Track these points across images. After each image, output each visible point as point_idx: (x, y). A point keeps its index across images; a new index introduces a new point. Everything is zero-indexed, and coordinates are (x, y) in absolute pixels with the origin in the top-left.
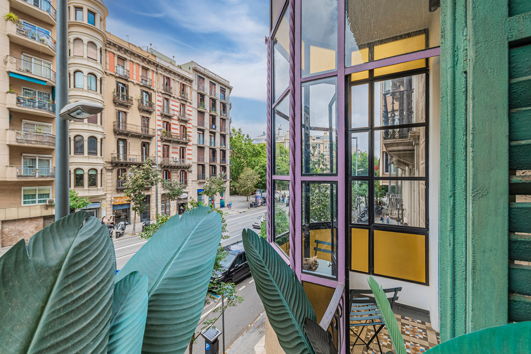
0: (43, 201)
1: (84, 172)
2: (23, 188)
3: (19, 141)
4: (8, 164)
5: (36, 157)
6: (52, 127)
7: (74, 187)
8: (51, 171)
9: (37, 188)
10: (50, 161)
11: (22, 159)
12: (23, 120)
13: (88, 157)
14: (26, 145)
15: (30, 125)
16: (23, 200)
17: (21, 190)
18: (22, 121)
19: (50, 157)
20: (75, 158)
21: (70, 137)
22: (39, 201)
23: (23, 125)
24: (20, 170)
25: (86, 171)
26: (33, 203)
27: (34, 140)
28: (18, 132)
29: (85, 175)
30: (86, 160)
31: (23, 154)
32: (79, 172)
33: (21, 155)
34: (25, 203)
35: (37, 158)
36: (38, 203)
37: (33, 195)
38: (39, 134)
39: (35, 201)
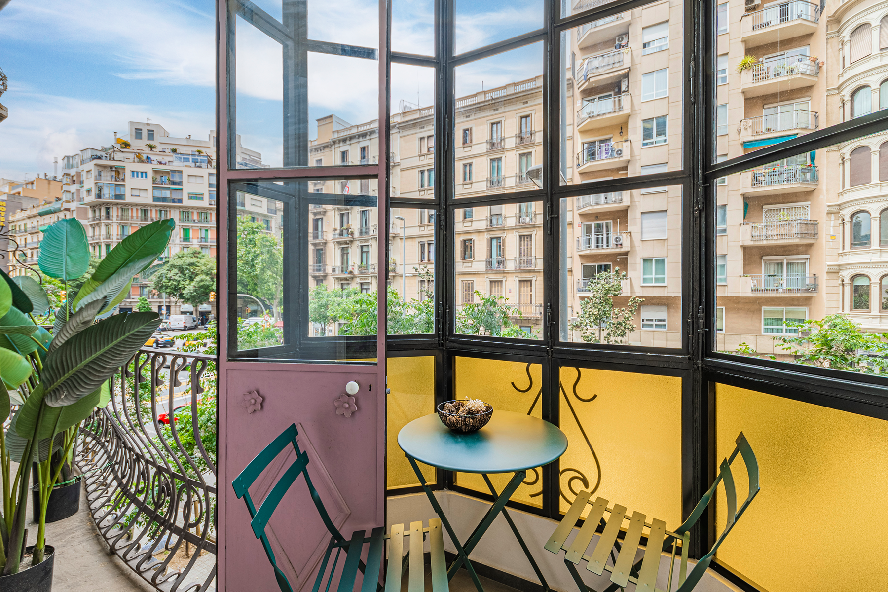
0: (793, 331)
1: (870, 280)
2: (763, 308)
3: (756, 238)
4: (742, 274)
5: (783, 259)
6: (809, 206)
7: (851, 310)
8: (807, 282)
9: (784, 308)
10: (807, 264)
11: (763, 265)
12: (764, 207)
13: (881, 251)
14: (765, 243)
15: (774, 212)
16: (763, 327)
17: (760, 310)
18: (762, 208)
19: (807, 259)
20: (852, 255)
21: (844, 217)
22: (788, 331)
23: (764, 213)
24: (759, 282)
25: (875, 279)
26: (778, 332)
27: (777, 233)
28: (753, 225)
29: (872, 286)
30: (876, 258)
31: (764, 258)
32: (859, 282)
33: (762, 258)
34: (766, 330)
35: (785, 262)
36: (786, 332)
37: (778, 320)
38: (785, 223)
39: (782, 329)
